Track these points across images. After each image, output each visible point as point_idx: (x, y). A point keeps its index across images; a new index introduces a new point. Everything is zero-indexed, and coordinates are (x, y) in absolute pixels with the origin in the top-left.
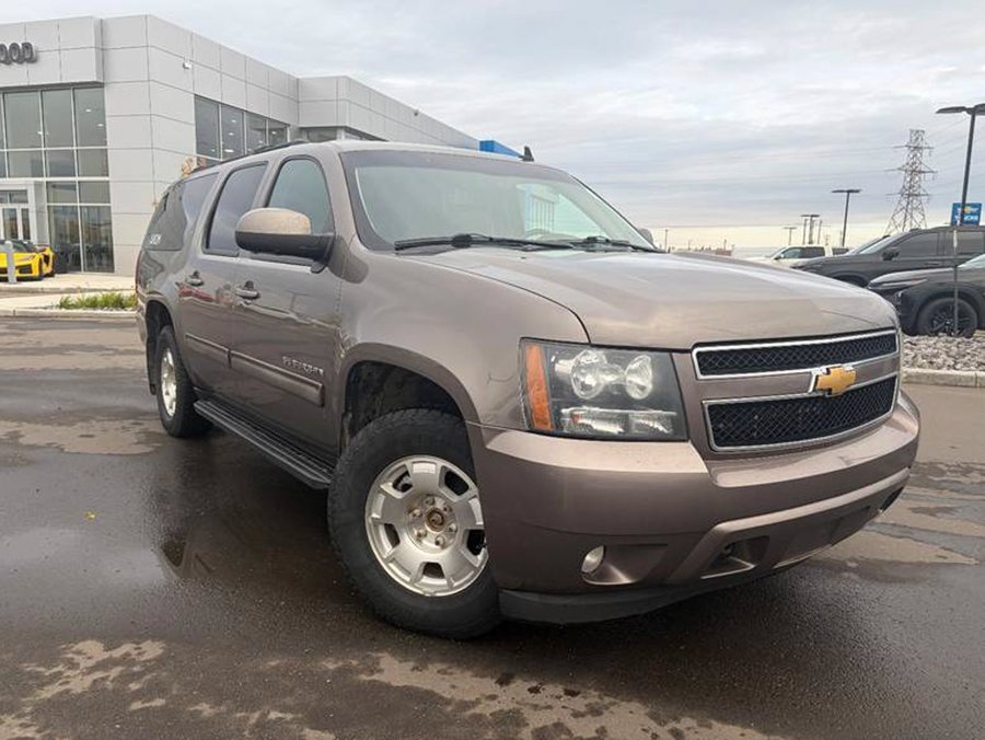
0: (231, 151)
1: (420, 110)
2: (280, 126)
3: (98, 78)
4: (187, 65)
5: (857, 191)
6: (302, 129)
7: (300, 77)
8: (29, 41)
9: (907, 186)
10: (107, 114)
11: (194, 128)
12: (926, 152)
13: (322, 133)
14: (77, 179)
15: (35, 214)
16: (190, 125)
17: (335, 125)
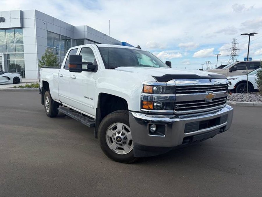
0: (56, 45)
1: (106, 34)
2: (69, 39)
3: (21, 26)
4: (45, 23)
5: (220, 55)
6: (75, 39)
7: (74, 26)
8: (2, 16)
9: (232, 53)
10: (23, 36)
11: (47, 39)
12: (237, 44)
13: (80, 40)
14: (15, 53)
15: (4, 62)
16: (45, 38)
17: (84, 38)
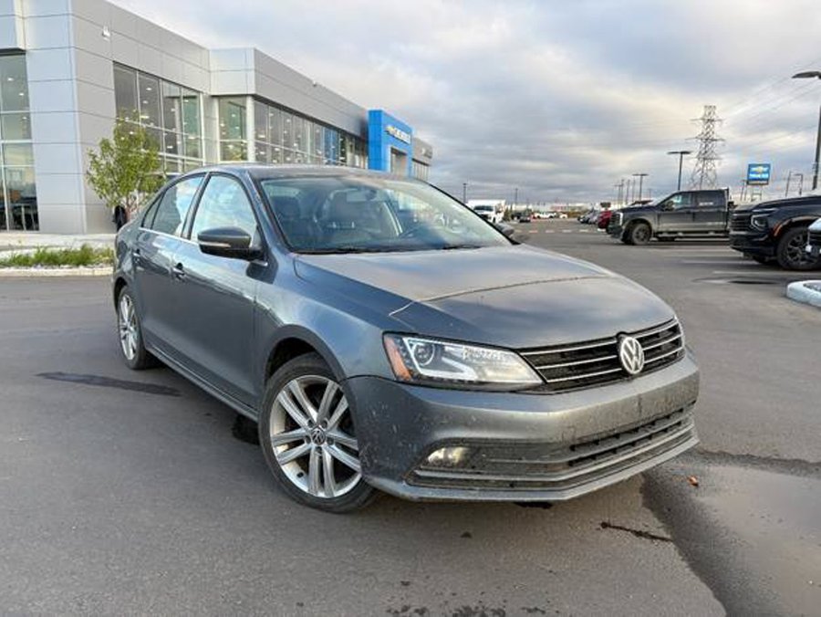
0: (147, 117)
2: (194, 94)
4: (106, 33)
5: (689, 153)
6: (214, 96)
9: (703, 152)
10: (29, 79)
11: (113, 93)
13: (232, 100)
16: (108, 89)
17: (245, 93)
